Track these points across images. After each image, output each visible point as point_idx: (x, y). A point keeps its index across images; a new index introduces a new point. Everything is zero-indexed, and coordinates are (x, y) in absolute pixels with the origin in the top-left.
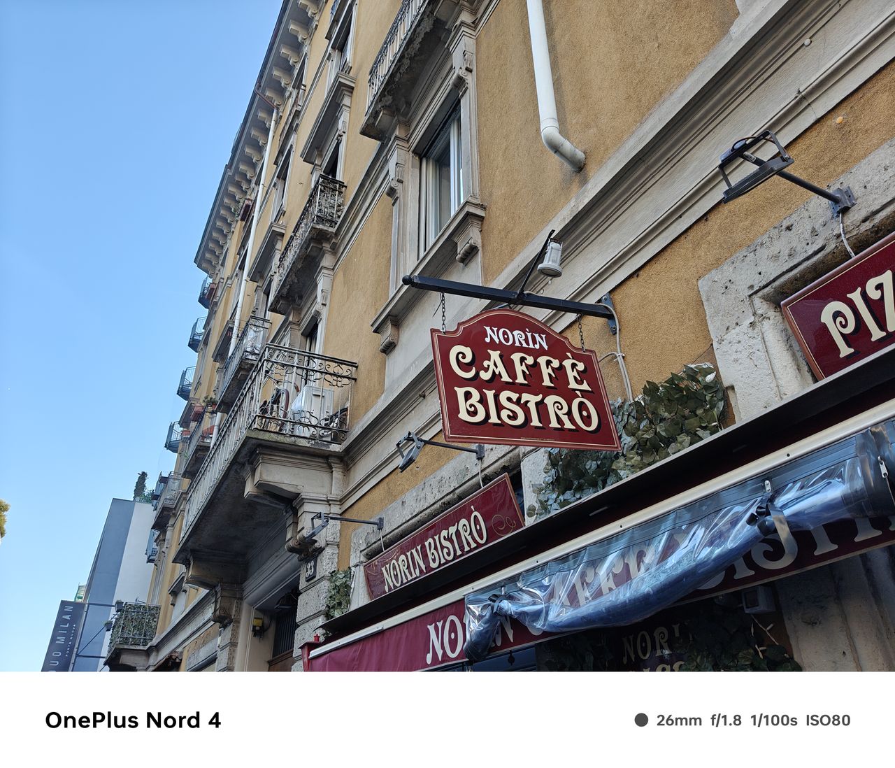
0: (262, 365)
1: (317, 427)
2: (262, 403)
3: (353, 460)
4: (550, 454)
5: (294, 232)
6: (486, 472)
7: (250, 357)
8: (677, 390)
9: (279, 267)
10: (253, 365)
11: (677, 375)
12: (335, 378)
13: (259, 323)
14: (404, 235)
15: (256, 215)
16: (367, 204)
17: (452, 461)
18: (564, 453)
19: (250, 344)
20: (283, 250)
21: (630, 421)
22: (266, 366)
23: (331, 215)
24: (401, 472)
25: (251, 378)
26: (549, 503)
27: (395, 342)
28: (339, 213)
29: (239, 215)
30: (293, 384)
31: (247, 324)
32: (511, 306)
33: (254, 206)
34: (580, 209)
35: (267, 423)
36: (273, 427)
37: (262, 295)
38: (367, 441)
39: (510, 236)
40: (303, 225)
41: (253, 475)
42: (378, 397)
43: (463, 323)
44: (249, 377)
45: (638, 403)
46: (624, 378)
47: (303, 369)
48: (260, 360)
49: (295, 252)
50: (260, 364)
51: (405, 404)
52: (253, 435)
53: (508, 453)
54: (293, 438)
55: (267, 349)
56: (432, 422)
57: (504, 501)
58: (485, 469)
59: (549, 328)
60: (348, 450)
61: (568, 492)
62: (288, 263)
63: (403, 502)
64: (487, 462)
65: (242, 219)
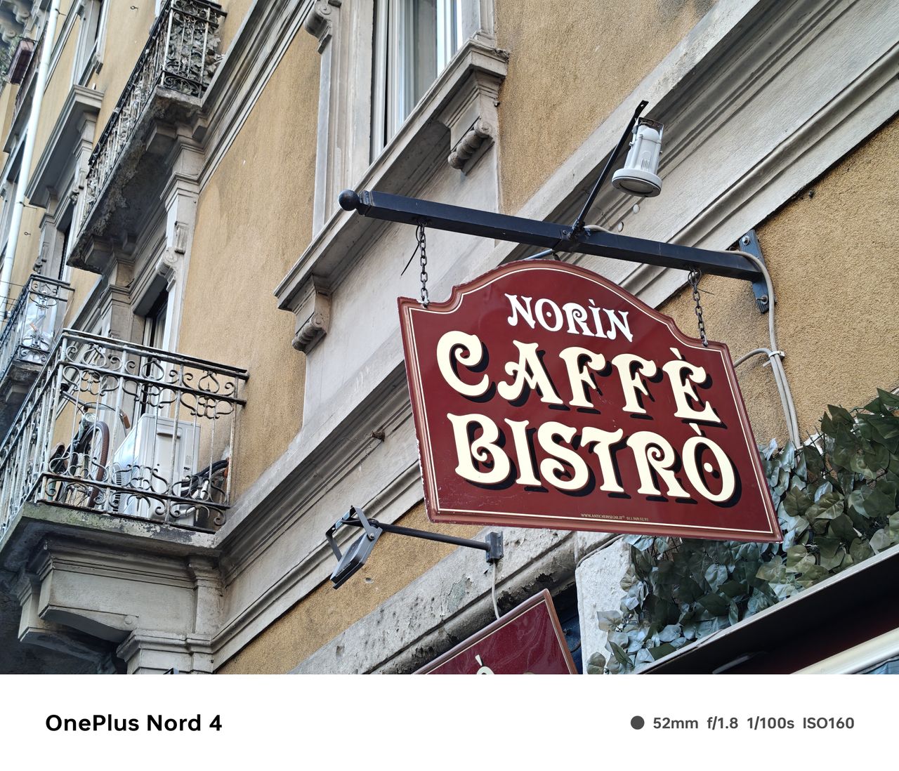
0: (55, 373)
1: (167, 498)
2: (55, 450)
3: (238, 565)
4: (634, 551)
5: (118, 105)
6: (505, 588)
7: (30, 358)
8: (888, 423)
9: (88, 177)
10: (35, 374)
11: (889, 394)
12: (202, 400)
13: (48, 289)
14: (343, 111)
15: (42, 71)
16: (267, 49)
17: (437, 567)
18: (661, 550)
19: (30, 331)
20: (96, 141)
21: (794, 485)
22: (63, 375)
23: (195, 71)
24: (336, 588)
25: (31, 400)
26: (631, 650)
27: (325, 328)
28: (211, 68)
29: (7, 71)
30: (116, 413)
31: (24, 292)
32: (560, 254)
33: (37, 53)
34: (698, 59)
35: (64, 490)
36: (77, 498)
37: (55, 235)
38: (267, 527)
39: (556, 114)
40: (137, 92)
41: (37, 594)
42: (289, 438)
43: (463, 287)
44: (28, 398)
45: (809, 450)
46: (783, 400)
47: (137, 381)
48: (50, 364)
49: (122, 146)
50: (50, 372)
51: (345, 452)
52: (37, 513)
53: (551, 549)
54: (117, 521)
55: (65, 341)
56: (399, 487)
57: (541, 645)
58: (504, 582)
59: (635, 298)
60: (227, 545)
61: (669, 627)
62: (107, 169)
63: (338, 647)
64: (508, 566)
65: (15, 80)
